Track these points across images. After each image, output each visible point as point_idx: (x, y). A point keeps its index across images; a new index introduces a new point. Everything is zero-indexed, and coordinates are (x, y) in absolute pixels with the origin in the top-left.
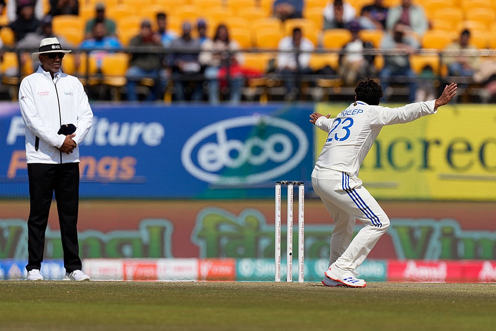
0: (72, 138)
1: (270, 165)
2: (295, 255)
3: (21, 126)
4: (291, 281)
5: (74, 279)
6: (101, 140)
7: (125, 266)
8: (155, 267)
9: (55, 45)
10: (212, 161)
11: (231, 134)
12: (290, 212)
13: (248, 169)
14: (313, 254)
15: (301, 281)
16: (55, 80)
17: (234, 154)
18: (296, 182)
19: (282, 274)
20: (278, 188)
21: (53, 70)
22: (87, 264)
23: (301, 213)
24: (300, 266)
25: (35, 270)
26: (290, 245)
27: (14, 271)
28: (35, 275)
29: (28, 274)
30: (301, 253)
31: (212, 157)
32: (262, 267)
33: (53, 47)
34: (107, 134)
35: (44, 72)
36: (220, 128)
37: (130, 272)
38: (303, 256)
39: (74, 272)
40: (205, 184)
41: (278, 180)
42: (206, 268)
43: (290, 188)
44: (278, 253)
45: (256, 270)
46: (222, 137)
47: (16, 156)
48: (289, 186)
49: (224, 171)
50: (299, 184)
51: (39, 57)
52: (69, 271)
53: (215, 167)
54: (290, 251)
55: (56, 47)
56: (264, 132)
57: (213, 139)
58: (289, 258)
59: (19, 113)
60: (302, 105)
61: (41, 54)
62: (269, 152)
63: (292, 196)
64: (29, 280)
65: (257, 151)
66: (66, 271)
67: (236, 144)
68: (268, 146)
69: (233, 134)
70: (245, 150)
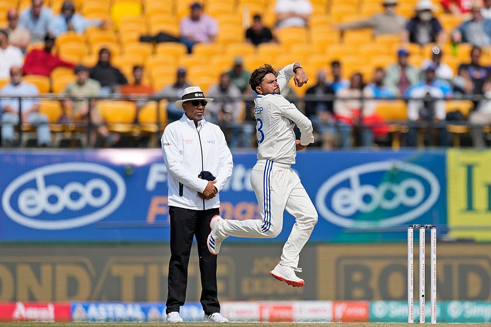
0: (214, 185)
1: (403, 209)
2: (427, 297)
3: (161, 173)
4: (424, 322)
5: (213, 321)
6: (237, 186)
7: (261, 308)
8: (290, 308)
9: (198, 93)
10: (346, 206)
11: (365, 179)
12: (422, 256)
13: (381, 213)
14: (445, 296)
15: (434, 322)
16: (199, 128)
17: (367, 199)
18: (428, 226)
19: (415, 317)
20: (410, 231)
21: (197, 118)
22: (224, 306)
23: (434, 256)
24: (433, 308)
25: (174, 312)
26: (422, 287)
27: (154, 313)
28: (174, 316)
29: (168, 317)
30: (434, 295)
31: (346, 202)
32: (396, 309)
33: (196, 95)
34: (243, 180)
35: (188, 120)
36: (353, 173)
37: (266, 314)
38: (436, 298)
39: (213, 314)
40: (339, 229)
41: (410, 224)
42: (341, 309)
43: (422, 231)
44: (411, 295)
45: (389, 312)
46: (355, 182)
47: (156, 201)
48: (420, 229)
49: (357, 215)
50: (431, 228)
51: (183, 105)
52: (208, 313)
53: (349, 211)
54: (422, 293)
55: (199, 95)
56: (397, 177)
57: (346, 184)
58: (422, 300)
59: (162, 160)
60: (433, 151)
61: (184, 103)
62: (401, 198)
63: (424, 239)
64: (169, 322)
65: (389, 196)
66: (205, 313)
67: (369, 189)
68: (400, 190)
69: (366, 179)
70: (377, 194)
